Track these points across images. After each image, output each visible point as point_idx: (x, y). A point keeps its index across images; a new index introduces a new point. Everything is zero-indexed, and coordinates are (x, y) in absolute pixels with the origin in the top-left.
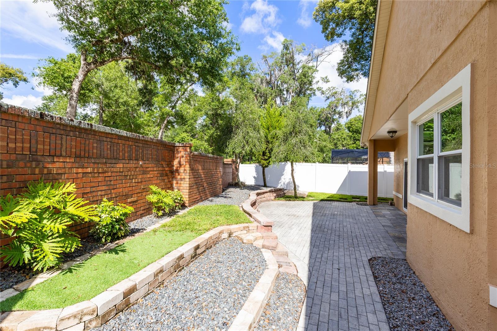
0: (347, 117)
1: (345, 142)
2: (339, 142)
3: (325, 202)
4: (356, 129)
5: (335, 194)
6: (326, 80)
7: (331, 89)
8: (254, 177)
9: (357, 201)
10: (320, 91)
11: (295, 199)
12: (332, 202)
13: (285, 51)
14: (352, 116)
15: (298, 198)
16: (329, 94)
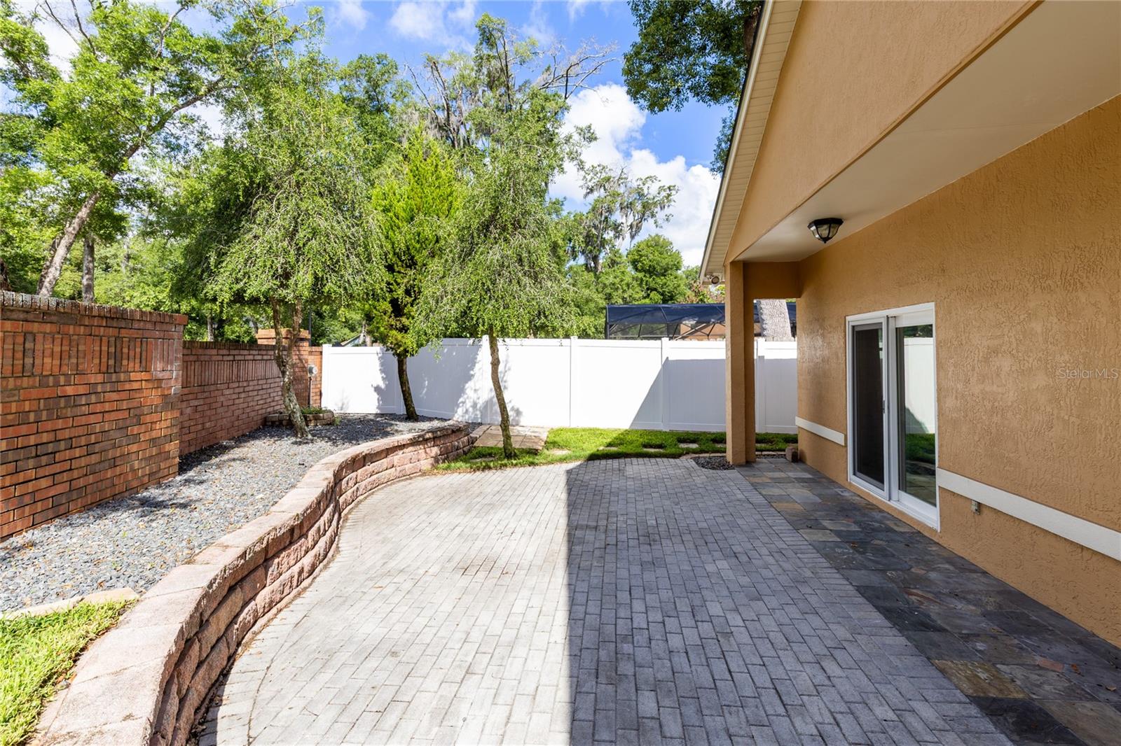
0: (632, 237)
1: (630, 292)
2: (615, 294)
3: (603, 462)
4: (650, 266)
5: (627, 432)
6: (589, 134)
7: (598, 169)
8: (377, 389)
9: (694, 452)
10: (575, 162)
11: (505, 461)
12: (622, 460)
13: (485, 51)
14: (642, 237)
15: (516, 456)
16: (593, 181)
